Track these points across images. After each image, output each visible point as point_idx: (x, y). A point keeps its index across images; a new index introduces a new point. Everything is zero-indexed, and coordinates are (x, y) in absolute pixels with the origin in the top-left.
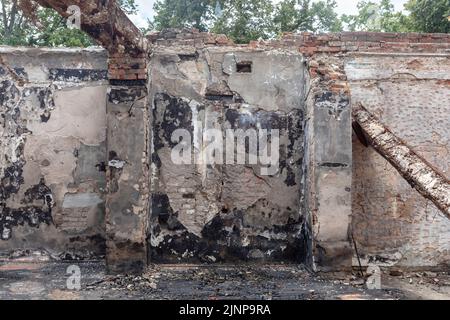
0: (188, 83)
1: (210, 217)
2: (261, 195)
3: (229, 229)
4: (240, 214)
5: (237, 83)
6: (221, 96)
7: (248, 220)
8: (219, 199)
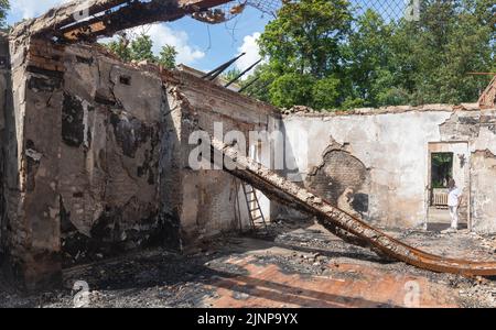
0: (82, 83)
1: (96, 216)
2: (133, 193)
3: (112, 226)
4: (119, 211)
5: (120, 91)
6: (107, 102)
7: (125, 216)
8: (103, 198)
